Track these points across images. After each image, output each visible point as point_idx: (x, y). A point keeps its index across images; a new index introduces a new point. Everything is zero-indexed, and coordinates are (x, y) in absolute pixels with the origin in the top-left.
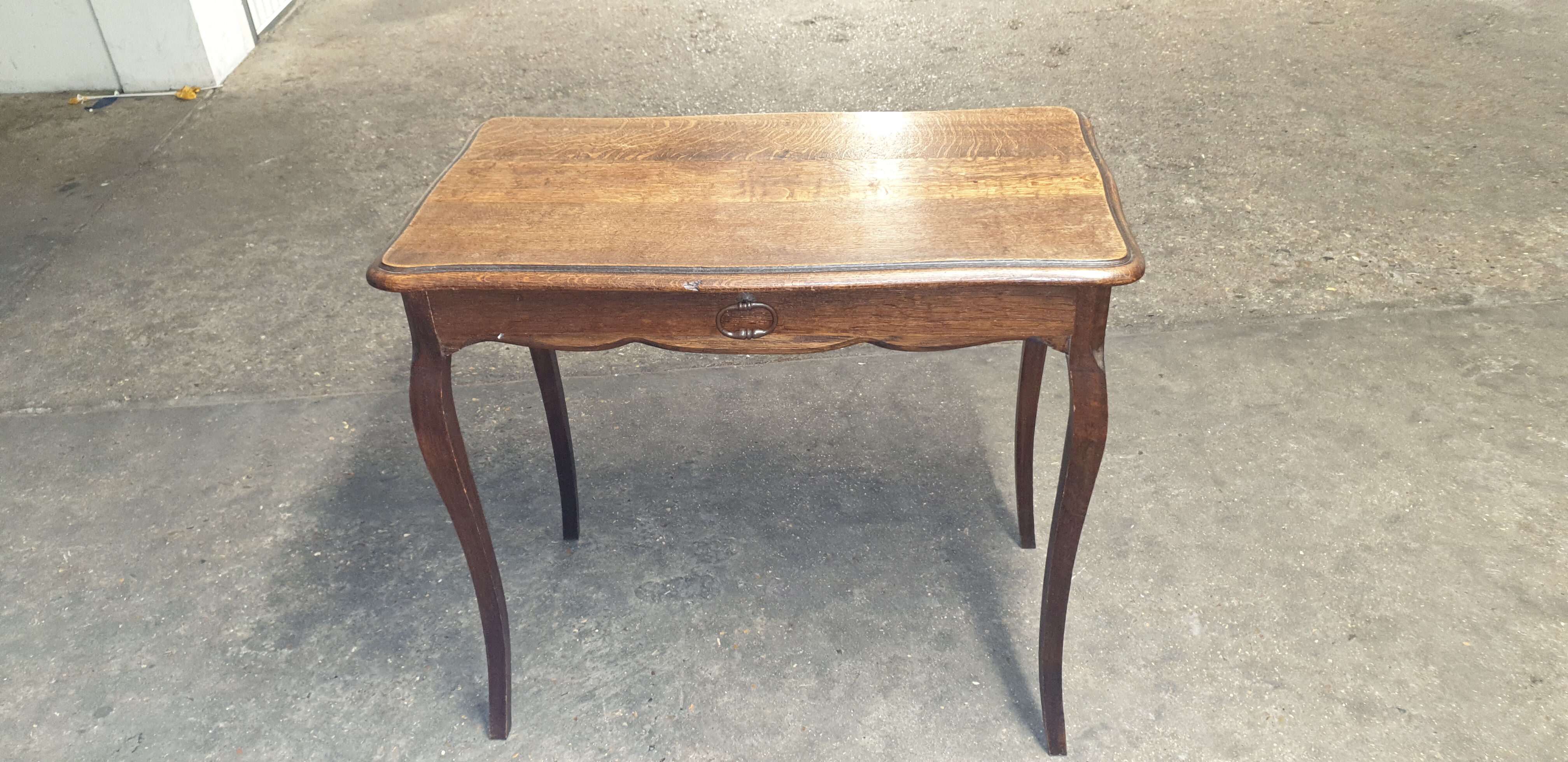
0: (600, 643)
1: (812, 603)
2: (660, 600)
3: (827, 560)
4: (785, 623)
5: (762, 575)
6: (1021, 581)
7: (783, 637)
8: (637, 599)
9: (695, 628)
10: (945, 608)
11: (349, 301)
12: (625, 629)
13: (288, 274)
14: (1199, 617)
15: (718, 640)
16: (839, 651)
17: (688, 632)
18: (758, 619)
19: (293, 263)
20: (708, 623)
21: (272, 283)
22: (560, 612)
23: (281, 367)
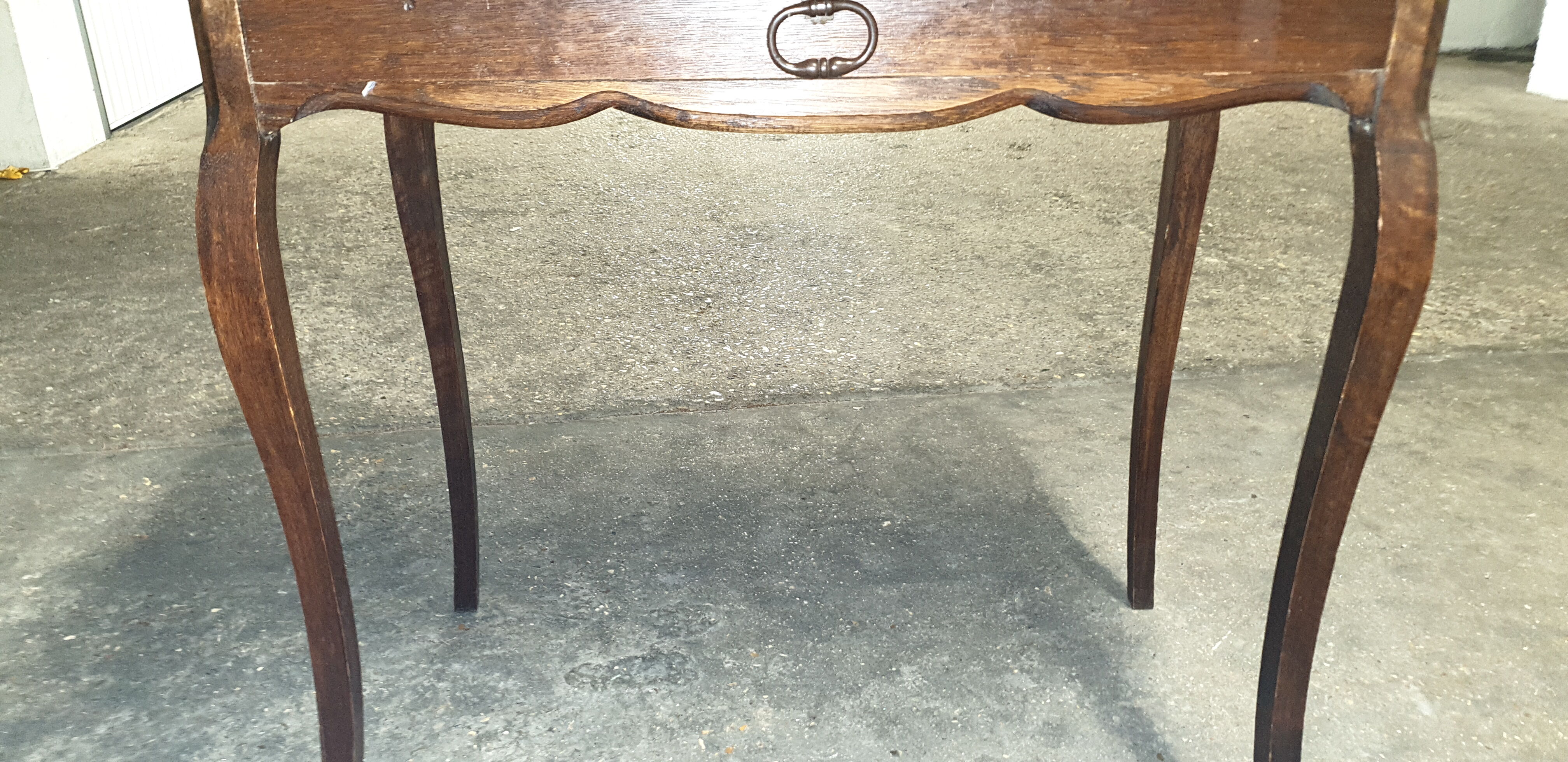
0: (510, 750)
1: (841, 688)
2: (605, 688)
3: (853, 629)
4: (804, 715)
5: (759, 651)
6: (1145, 650)
7: (803, 735)
8: (569, 687)
9: (663, 725)
10: (1044, 689)
11: (177, 353)
12: (551, 730)
13: (100, 327)
14: (1422, 691)
15: (701, 742)
16: (894, 753)
17: (651, 731)
18: (761, 711)
19: (108, 317)
20: (682, 718)
21: (75, 336)
22: (448, 708)
23: (66, 420)
